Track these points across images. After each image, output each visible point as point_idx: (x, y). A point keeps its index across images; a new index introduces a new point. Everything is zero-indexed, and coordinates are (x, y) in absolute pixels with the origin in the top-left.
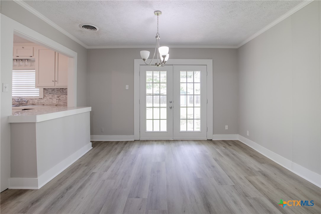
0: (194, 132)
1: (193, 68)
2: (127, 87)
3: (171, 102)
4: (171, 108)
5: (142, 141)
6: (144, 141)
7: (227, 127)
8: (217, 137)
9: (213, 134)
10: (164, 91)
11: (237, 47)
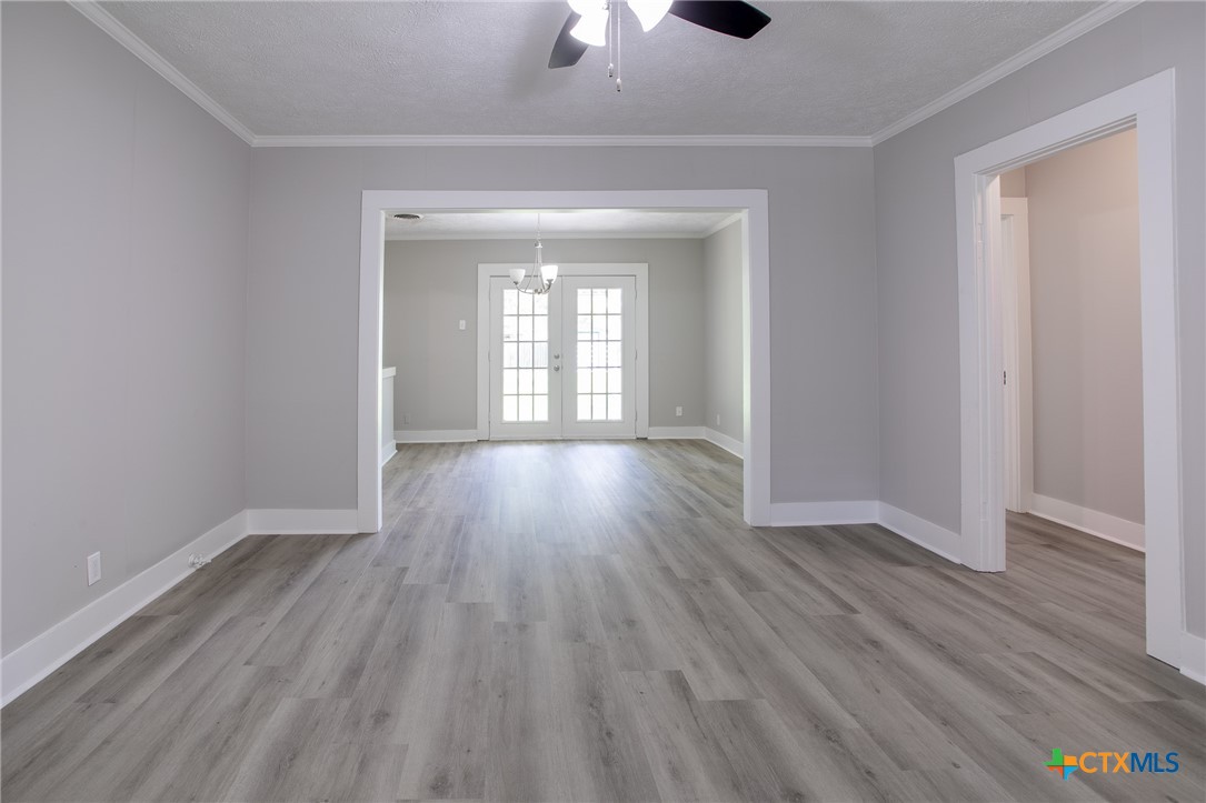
0: (607, 422)
1: (605, 282)
2: (462, 324)
3: (557, 357)
4: (557, 369)
5: (493, 442)
6: (499, 442)
7: (679, 411)
8: (657, 433)
9: (650, 426)
10: (542, 333)
11: (702, 237)
